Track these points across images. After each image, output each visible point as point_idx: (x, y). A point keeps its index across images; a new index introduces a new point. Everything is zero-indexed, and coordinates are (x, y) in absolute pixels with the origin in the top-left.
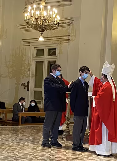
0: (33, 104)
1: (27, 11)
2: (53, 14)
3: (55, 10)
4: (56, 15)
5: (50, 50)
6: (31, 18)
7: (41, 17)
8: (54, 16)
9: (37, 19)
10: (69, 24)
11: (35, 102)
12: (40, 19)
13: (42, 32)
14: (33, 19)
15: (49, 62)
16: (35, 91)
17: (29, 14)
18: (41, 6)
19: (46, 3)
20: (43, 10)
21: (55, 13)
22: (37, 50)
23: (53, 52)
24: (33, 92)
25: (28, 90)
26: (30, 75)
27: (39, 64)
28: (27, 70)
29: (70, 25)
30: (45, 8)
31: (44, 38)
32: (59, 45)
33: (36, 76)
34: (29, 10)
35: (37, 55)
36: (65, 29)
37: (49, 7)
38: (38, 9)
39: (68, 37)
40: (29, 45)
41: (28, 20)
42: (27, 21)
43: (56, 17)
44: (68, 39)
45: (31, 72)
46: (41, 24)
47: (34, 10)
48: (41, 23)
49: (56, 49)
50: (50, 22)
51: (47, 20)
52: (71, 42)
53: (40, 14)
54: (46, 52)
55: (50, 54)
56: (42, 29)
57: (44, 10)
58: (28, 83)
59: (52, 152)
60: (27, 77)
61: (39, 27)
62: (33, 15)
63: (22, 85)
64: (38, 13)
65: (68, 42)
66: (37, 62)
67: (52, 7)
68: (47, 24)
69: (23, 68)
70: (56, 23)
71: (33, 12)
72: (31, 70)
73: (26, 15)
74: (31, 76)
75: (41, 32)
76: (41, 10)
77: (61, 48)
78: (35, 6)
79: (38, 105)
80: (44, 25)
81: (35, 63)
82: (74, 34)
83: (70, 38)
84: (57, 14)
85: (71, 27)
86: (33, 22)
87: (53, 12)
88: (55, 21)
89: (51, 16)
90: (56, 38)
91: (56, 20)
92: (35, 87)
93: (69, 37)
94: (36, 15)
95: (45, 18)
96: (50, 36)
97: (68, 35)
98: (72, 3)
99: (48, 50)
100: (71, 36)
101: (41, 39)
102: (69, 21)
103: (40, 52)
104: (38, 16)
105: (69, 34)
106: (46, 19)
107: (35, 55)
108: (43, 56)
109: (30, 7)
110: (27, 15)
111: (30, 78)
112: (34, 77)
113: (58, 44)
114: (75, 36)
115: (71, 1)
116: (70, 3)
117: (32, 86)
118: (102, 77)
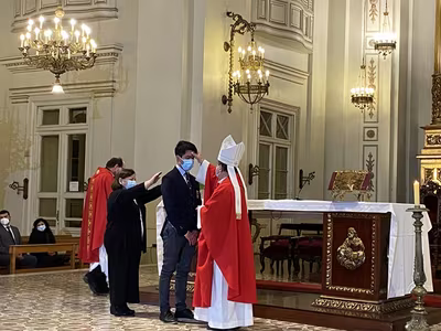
0: (42, 228)
1: (22, 30)
2: (81, 37)
3: (86, 28)
4: (88, 38)
5: (71, 110)
7: (55, 42)
8: (84, 40)
9: (47, 46)
10: (113, 57)
11: (45, 222)
12: (53, 46)
13: (58, 74)
14: (39, 47)
15: (71, 136)
16: (41, 199)
17: (28, 36)
18: (57, 20)
20: (59, 28)
21: (85, 35)
22: (45, 111)
23: (78, 116)
24: (38, 201)
25: (26, 197)
26: (28, 164)
27: (50, 142)
28: (23, 154)
29: (115, 60)
30: (65, 22)
31: (63, 85)
32: (92, 102)
33: (42, 166)
34: (29, 28)
36: (104, 67)
37: (73, 22)
38: (49, 24)
39: (111, 84)
40: (25, 100)
41: (28, 48)
42: (25, 50)
43: (88, 42)
44: (111, 88)
45: (31, 158)
47: (41, 27)
48: (57, 56)
49: (85, 108)
51: (68, 50)
52: (117, 94)
53: (54, 36)
54: (64, 116)
55: (72, 121)
56: (59, 67)
57: (62, 28)
58: (26, 181)
59: (94, 320)
61: (51, 63)
63: (11, 186)
64: (48, 33)
65: (110, 94)
66: (44, 137)
67: (80, 20)
68: (69, 58)
69: (14, 150)
70: (88, 55)
71: (37, 31)
72: (31, 154)
73: (22, 37)
75: (56, 73)
76: (57, 28)
77: (96, 108)
79: (51, 228)
80: (63, 60)
81: (40, 138)
82: (125, 79)
83: (117, 86)
84: (91, 36)
85: (117, 64)
86: (37, 54)
87: (81, 31)
88: (85, 52)
89: (77, 41)
90: (84, 86)
91: (88, 48)
92: (42, 191)
93: (115, 84)
94: (44, 38)
95: (65, 45)
96: (72, 83)
97: (111, 79)
98: (118, 14)
99: (67, 111)
100: (118, 82)
101: (57, 89)
102: (112, 50)
103: (51, 116)
104: (49, 40)
105: (113, 78)
106: (67, 47)
108: (58, 124)
109: (31, 22)
110: (24, 39)
111: (31, 171)
112: (39, 171)
113: (90, 98)
114: (127, 82)
115: (116, 10)
116: (114, 13)
117: (34, 188)
118: (218, 167)
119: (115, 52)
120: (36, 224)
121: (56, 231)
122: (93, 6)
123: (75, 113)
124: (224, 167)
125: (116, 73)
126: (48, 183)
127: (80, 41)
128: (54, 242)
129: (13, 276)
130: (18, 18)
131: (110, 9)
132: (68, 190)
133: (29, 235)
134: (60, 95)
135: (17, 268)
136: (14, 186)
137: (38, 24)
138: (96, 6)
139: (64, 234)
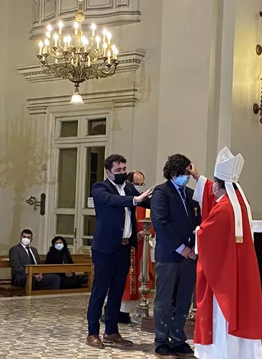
0: (60, 246)
1: (41, 36)
2: (101, 43)
3: (107, 33)
4: (109, 43)
5: (90, 122)
6: (52, 52)
7: (75, 49)
8: (105, 46)
9: (67, 53)
10: (135, 63)
11: (64, 241)
12: (72, 53)
13: (77, 83)
14: (58, 54)
15: (89, 149)
16: (58, 215)
17: (47, 42)
18: (76, 25)
19: (87, 17)
20: (79, 33)
21: (107, 41)
22: (63, 123)
23: (97, 127)
24: (55, 217)
25: (43, 213)
27: (68, 154)
28: (40, 168)
29: (136, 67)
30: (85, 27)
31: (82, 95)
32: (111, 112)
33: (60, 181)
34: (48, 34)
35: (63, 135)
36: (125, 75)
37: (93, 27)
38: (68, 30)
39: (132, 93)
40: (43, 111)
41: (46, 55)
42: (44, 58)
44: (132, 97)
45: (48, 172)
46: (76, 65)
47: (60, 33)
48: (77, 63)
49: (105, 119)
50: (95, 60)
51: (88, 57)
52: (139, 105)
53: (73, 42)
54: (83, 128)
56: (79, 75)
57: (82, 33)
58: (43, 196)
60: (40, 184)
61: (70, 72)
62: (56, 46)
63: (28, 201)
64: (68, 39)
65: (131, 103)
66: (62, 150)
67: (100, 25)
68: (89, 66)
69: (30, 163)
70: (109, 61)
71: (56, 37)
72: (48, 168)
73: (40, 44)
74: (48, 181)
75: (75, 82)
76: (76, 33)
77: (116, 119)
78: (61, 24)
80: (82, 67)
81: (58, 151)
82: (147, 87)
83: (138, 95)
85: (140, 69)
86: (56, 61)
87: (102, 37)
88: (106, 59)
89: (98, 48)
90: (103, 96)
91: (109, 55)
92: (59, 206)
93: (136, 93)
94: (63, 45)
95: (85, 51)
96: (91, 92)
97: (133, 88)
98: (141, 17)
99: (86, 122)
100: (140, 91)
101: (76, 99)
102: (134, 57)
103: (69, 127)
104: (69, 46)
105: (134, 86)
106: (87, 54)
107: (58, 134)
108: (76, 136)
109: (49, 27)
110: (43, 45)
111: (48, 186)
112: (56, 185)
113: (110, 108)
114: (149, 91)
115: (139, 13)
116: (135, 17)
117: (51, 204)
118: (215, 184)
119: (137, 59)
120: (54, 242)
121: (74, 250)
122: (115, 10)
123: (95, 125)
124: (222, 184)
125: (138, 81)
126: (66, 198)
127: (101, 47)
128: (71, 262)
129: (29, 297)
130: (36, 25)
131: (133, 13)
132: (86, 207)
133: (45, 253)
134: (79, 105)
135: (33, 289)
136: (31, 201)
137: (56, 30)
138: (118, 10)
139: (81, 253)
